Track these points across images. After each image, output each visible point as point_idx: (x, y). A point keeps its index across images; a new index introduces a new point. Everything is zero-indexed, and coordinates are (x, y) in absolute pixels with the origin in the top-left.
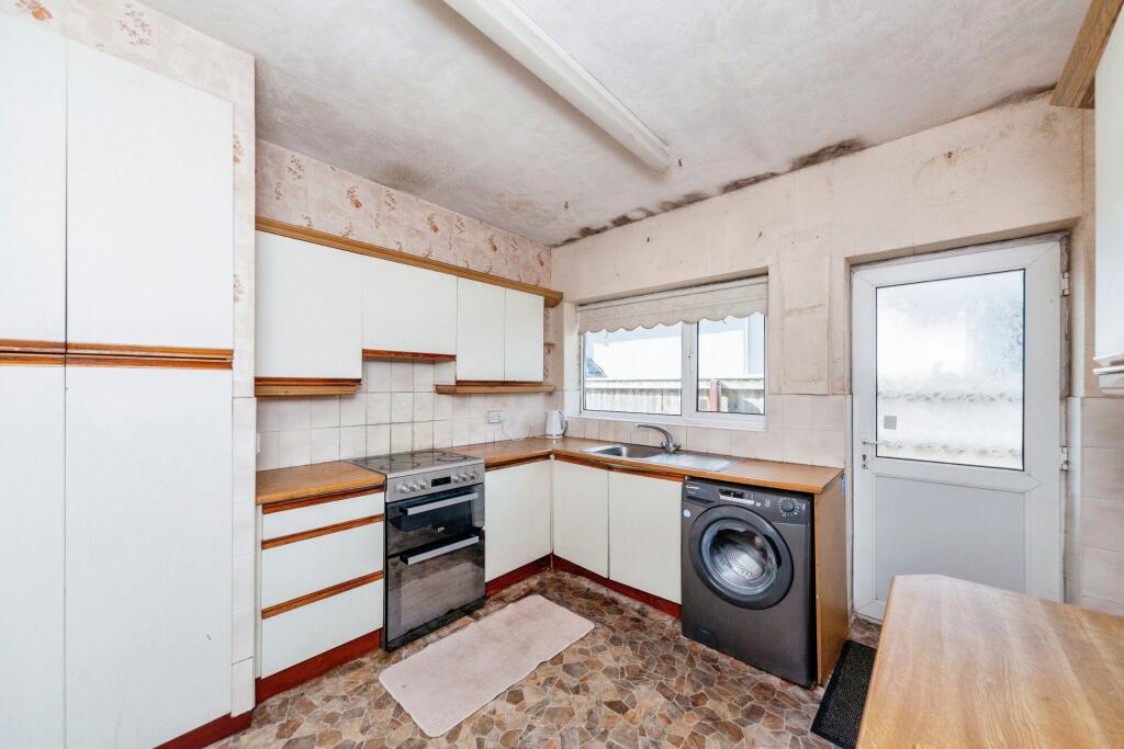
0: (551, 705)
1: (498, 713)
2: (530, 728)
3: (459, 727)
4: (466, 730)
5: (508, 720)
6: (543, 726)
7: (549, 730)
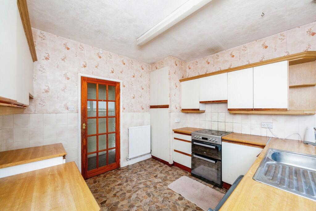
0: (177, 206)
1: (175, 196)
2: (169, 202)
3: (170, 190)
4: (169, 191)
5: (173, 198)
6: (170, 204)
7: (169, 206)
